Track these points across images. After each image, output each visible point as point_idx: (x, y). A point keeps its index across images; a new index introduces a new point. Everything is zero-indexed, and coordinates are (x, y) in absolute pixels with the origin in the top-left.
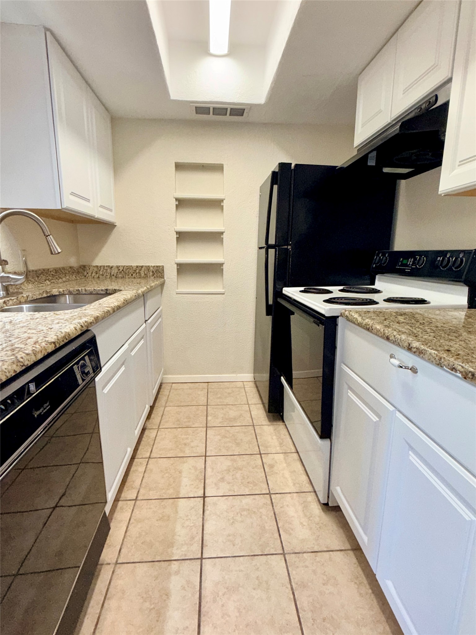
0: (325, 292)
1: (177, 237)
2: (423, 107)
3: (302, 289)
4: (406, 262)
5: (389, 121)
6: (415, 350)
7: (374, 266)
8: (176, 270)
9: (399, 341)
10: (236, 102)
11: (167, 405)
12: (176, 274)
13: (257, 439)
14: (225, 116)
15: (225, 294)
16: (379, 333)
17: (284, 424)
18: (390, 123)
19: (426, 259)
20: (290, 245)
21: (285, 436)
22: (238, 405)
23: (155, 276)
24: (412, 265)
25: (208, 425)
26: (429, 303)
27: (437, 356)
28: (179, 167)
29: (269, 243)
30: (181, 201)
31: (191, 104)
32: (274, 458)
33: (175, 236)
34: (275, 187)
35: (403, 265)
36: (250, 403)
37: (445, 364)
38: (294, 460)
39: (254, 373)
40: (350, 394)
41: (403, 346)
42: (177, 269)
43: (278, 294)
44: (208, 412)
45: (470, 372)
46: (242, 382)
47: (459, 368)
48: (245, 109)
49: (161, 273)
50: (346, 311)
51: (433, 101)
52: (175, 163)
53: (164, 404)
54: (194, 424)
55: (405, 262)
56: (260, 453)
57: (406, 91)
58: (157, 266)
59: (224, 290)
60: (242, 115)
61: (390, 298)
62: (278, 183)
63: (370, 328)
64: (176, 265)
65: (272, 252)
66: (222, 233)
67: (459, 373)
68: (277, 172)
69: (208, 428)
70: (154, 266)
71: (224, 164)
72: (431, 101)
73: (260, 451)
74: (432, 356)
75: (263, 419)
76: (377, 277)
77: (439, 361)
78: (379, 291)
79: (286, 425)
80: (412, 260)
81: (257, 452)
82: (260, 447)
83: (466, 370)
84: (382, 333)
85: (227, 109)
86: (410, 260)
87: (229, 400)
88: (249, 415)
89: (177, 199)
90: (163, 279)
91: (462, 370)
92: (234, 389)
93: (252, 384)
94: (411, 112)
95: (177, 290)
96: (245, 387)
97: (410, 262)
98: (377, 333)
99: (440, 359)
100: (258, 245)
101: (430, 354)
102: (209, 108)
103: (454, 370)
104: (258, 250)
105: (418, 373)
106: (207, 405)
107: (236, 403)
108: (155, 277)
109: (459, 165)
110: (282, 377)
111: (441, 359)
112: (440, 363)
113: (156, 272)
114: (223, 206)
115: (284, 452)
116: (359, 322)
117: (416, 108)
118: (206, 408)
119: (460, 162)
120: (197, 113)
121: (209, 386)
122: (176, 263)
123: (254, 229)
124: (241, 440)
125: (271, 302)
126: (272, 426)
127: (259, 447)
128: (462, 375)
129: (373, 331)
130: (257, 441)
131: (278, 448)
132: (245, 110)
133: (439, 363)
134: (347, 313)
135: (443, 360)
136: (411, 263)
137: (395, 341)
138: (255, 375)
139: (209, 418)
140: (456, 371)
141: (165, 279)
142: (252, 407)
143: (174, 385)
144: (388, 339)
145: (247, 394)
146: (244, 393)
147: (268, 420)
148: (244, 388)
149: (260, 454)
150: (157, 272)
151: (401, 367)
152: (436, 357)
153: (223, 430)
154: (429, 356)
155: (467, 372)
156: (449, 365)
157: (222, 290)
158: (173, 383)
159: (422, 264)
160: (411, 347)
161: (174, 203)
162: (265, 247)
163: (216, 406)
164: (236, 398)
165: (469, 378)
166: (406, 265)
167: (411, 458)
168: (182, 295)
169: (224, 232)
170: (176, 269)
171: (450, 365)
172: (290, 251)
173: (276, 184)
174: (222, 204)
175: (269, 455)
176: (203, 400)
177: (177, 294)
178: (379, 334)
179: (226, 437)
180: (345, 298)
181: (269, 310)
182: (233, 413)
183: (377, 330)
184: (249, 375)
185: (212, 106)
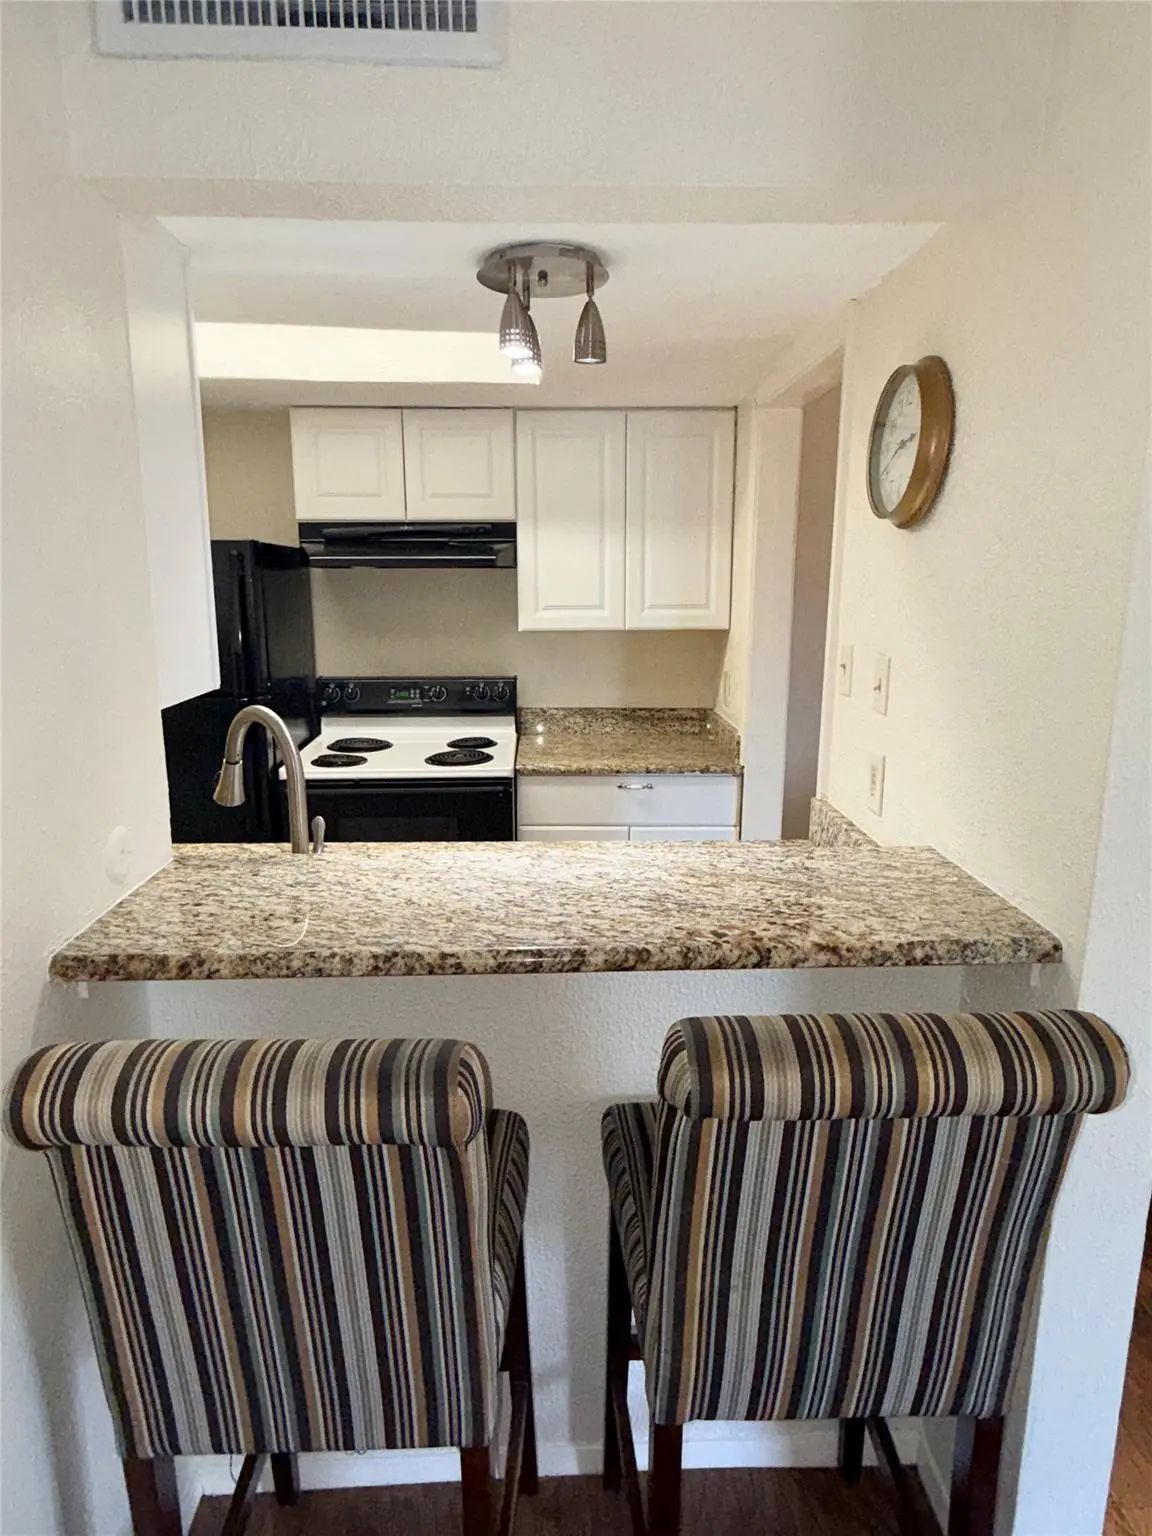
4: (406, 695)
5: (403, 520)
7: (325, 703)
19: (446, 689)
24: (422, 698)
35: (398, 698)
55: (403, 694)
80: (418, 691)
86: (412, 691)
97: (415, 693)
136: (418, 696)
159: (442, 697)
166: (409, 699)
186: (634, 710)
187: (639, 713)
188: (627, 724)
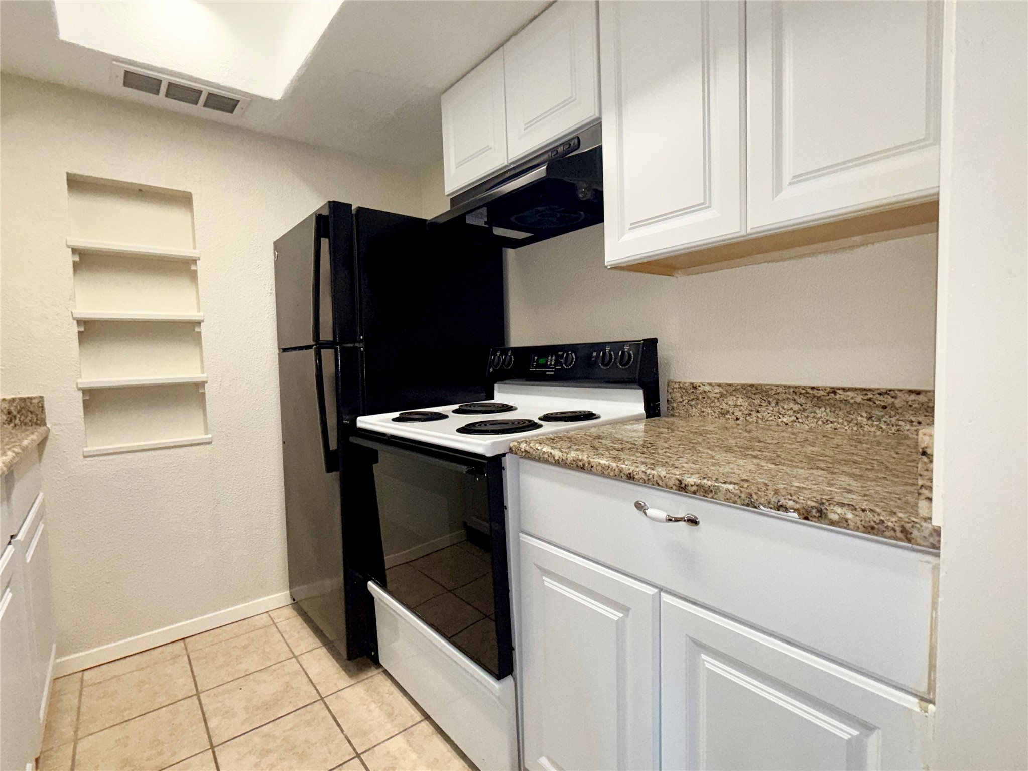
0: (438, 417)
1: (79, 332)
2: (560, 149)
3: (396, 414)
4: (544, 362)
5: (506, 163)
6: (694, 488)
7: (491, 370)
8: (82, 404)
9: (656, 478)
10: (223, 85)
11: (80, 734)
12: (82, 413)
13: (339, 725)
14: (194, 106)
15: (213, 443)
16: (609, 470)
17: (381, 670)
18: (507, 166)
19: (575, 356)
20: (361, 341)
21: (391, 694)
22: (273, 667)
23: (17, 421)
24: (556, 365)
25: (215, 741)
26: (599, 417)
27: (741, 492)
28: (76, 184)
29: (321, 339)
30: (85, 255)
31: (114, 63)
32: (388, 753)
33: (75, 329)
34: (325, 243)
35: (538, 366)
36: (297, 653)
37: (762, 502)
38: (425, 737)
39: (291, 587)
40: (549, 583)
41: (667, 486)
42: (84, 401)
43: (349, 429)
44: (205, 708)
45: (812, 508)
46: (266, 615)
47: (791, 504)
48: (238, 101)
49: (37, 415)
50: (519, 443)
51: (574, 144)
52: (68, 174)
53: (69, 734)
54: (174, 754)
55: (542, 361)
56: (357, 753)
57: (529, 125)
58: (23, 400)
59: (210, 436)
60: (232, 112)
61: (547, 414)
62: (332, 234)
63: (587, 465)
64: (80, 394)
65: (328, 355)
66: (198, 323)
67: (793, 512)
68: (326, 217)
69: (216, 750)
70: (14, 400)
71: (193, 192)
72: (572, 143)
73: (354, 749)
74: (733, 493)
75: (337, 676)
76: (496, 386)
77: (748, 499)
78: (512, 407)
79: (386, 672)
80: (554, 358)
81: (350, 754)
82: (352, 741)
83: (804, 506)
84: (616, 470)
85: (200, 92)
86: (549, 358)
87: (250, 663)
88: (305, 679)
89: (75, 251)
90: (43, 428)
91: (797, 506)
92: (252, 635)
93: (290, 612)
94: (542, 154)
95: (85, 449)
96: (275, 621)
97: (551, 361)
98: (604, 473)
99: (749, 496)
100: (278, 345)
101: (728, 491)
102: (160, 81)
103: (781, 509)
104: (279, 354)
105: (701, 524)
106: (198, 694)
107: (268, 664)
108: (15, 425)
109: (630, 229)
110: (370, 583)
111: (751, 496)
112: (751, 501)
113: (18, 412)
114: (195, 272)
115: (402, 729)
116: (556, 458)
117: (550, 150)
118: (197, 702)
119: (632, 224)
120: (126, 84)
121: (190, 647)
122: (79, 389)
123: (267, 316)
124: (307, 742)
125: (333, 446)
126: (360, 684)
127: (349, 741)
128: (799, 514)
129: (594, 470)
130: (342, 731)
131: (388, 726)
132: (240, 104)
133: (750, 503)
134: (523, 446)
135: (755, 497)
136: (553, 363)
137: (648, 480)
138: (294, 590)
139: (212, 724)
140: (786, 510)
141: (49, 425)
142: (306, 660)
143: (86, 673)
144: (630, 478)
145: (286, 637)
146: (278, 635)
147: (348, 674)
148: (274, 624)
149: (358, 756)
150: (23, 411)
151: (670, 520)
152: (740, 495)
153: (256, 739)
154: (727, 494)
155: (806, 508)
156: (769, 503)
157: (201, 437)
158: (84, 670)
159: (571, 363)
160: (685, 486)
161: (69, 259)
162: (313, 346)
163: (222, 687)
164: (264, 652)
165: (815, 516)
166: (545, 366)
167: (708, 665)
168: (101, 458)
169: (203, 321)
170: (81, 401)
171: (772, 503)
172: (362, 352)
173: (325, 237)
174: (193, 268)
175: (375, 748)
176: (184, 686)
177: (85, 457)
178: (609, 473)
179: (269, 752)
180: (485, 423)
181: (332, 461)
182: (267, 688)
183: (604, 466)
184: (279, 594)
185: (166, 78)
186: (834, 391)
187: (841, 395)
188: (820, 412)
